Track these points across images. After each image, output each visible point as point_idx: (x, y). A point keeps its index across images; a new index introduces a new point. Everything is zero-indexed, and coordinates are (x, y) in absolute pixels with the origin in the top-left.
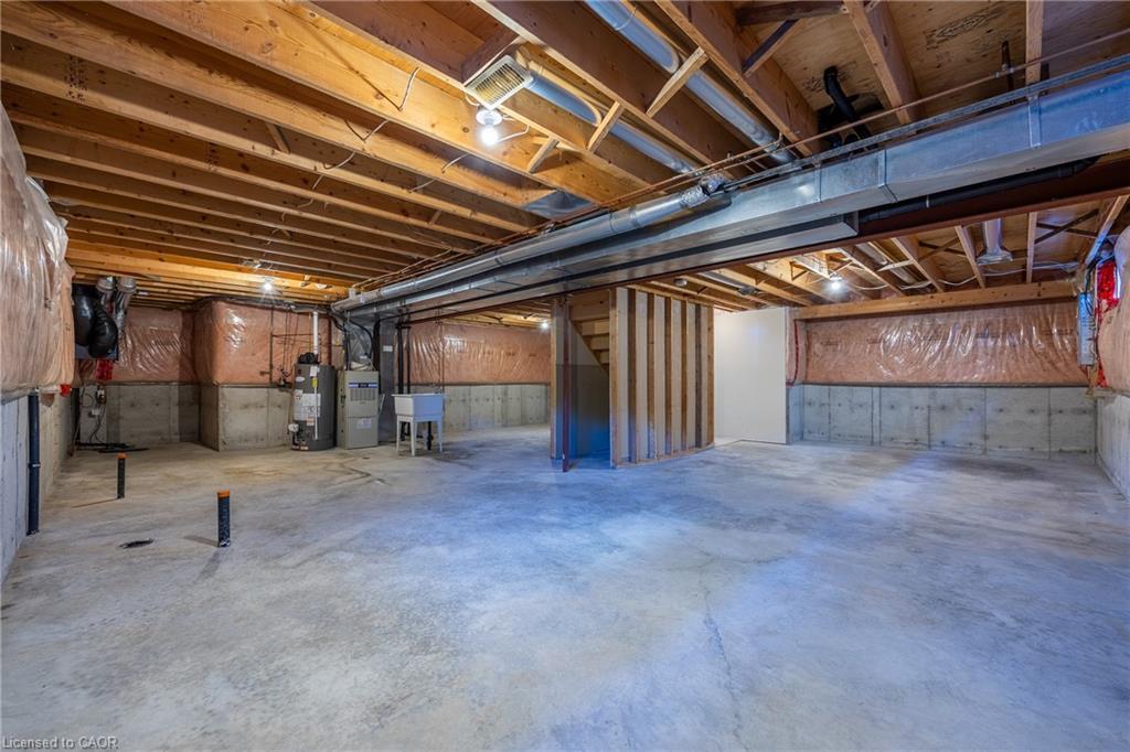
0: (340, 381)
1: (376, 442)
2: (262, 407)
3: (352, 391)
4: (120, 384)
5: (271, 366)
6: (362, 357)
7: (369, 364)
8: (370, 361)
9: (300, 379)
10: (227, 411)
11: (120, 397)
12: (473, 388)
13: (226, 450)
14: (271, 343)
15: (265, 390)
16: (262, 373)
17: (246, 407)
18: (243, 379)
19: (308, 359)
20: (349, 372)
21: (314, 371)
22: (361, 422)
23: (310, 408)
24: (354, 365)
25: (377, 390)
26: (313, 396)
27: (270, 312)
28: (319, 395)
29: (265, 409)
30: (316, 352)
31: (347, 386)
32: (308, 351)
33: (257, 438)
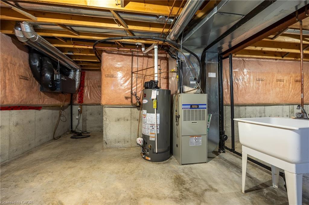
0: (175, 103)
1: (205, 159)
2: (127, 120)
3: (185, 112)
4: (86, 105)
5: (132, 94)
6: (191, 82)
7: (198, 88)
8: (199, 85)
9: (145, 101)
10: (107, 122)
11: (86, 111)
12: (267, 108)
13: (107, 148)
14: (132, 77)
15: (130, 109)
16: (127, 98)
17: (118, 120)
18: (116, 102)
19: (151, 85)
20: (182, 95)
21: (154, 94)
22: (193, 140)
23: (152, 125)
24: (186, 89)
25: (206, 110)
26: (154, 115)
27: (131, 57)
28: (158, 115)
29: (129, 122)
30: (156, 79)
31: (181, 107)
32: (152, 79)
33: (125, 141)
